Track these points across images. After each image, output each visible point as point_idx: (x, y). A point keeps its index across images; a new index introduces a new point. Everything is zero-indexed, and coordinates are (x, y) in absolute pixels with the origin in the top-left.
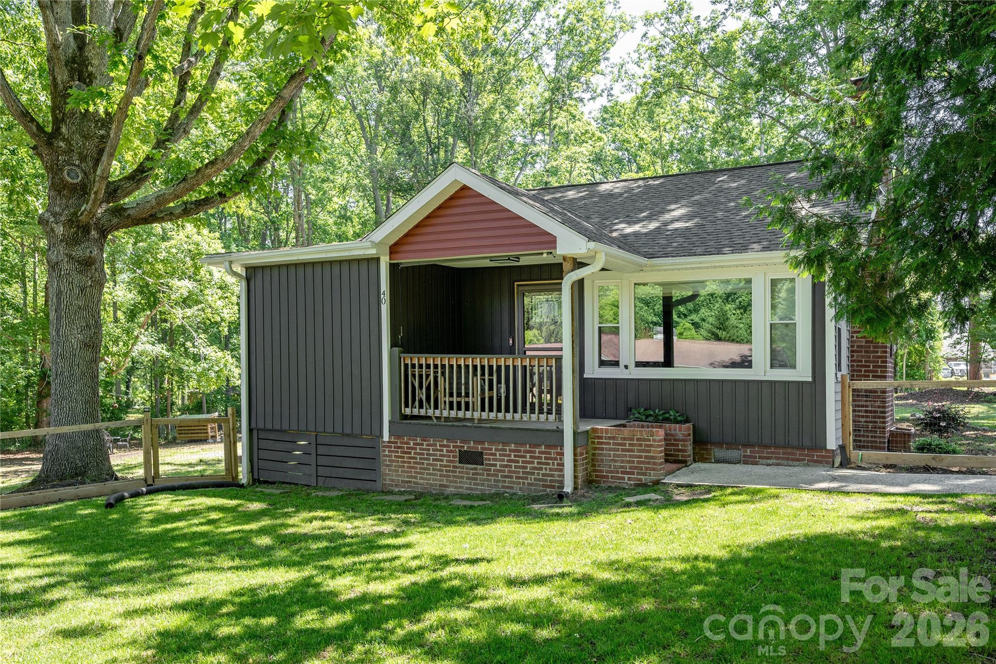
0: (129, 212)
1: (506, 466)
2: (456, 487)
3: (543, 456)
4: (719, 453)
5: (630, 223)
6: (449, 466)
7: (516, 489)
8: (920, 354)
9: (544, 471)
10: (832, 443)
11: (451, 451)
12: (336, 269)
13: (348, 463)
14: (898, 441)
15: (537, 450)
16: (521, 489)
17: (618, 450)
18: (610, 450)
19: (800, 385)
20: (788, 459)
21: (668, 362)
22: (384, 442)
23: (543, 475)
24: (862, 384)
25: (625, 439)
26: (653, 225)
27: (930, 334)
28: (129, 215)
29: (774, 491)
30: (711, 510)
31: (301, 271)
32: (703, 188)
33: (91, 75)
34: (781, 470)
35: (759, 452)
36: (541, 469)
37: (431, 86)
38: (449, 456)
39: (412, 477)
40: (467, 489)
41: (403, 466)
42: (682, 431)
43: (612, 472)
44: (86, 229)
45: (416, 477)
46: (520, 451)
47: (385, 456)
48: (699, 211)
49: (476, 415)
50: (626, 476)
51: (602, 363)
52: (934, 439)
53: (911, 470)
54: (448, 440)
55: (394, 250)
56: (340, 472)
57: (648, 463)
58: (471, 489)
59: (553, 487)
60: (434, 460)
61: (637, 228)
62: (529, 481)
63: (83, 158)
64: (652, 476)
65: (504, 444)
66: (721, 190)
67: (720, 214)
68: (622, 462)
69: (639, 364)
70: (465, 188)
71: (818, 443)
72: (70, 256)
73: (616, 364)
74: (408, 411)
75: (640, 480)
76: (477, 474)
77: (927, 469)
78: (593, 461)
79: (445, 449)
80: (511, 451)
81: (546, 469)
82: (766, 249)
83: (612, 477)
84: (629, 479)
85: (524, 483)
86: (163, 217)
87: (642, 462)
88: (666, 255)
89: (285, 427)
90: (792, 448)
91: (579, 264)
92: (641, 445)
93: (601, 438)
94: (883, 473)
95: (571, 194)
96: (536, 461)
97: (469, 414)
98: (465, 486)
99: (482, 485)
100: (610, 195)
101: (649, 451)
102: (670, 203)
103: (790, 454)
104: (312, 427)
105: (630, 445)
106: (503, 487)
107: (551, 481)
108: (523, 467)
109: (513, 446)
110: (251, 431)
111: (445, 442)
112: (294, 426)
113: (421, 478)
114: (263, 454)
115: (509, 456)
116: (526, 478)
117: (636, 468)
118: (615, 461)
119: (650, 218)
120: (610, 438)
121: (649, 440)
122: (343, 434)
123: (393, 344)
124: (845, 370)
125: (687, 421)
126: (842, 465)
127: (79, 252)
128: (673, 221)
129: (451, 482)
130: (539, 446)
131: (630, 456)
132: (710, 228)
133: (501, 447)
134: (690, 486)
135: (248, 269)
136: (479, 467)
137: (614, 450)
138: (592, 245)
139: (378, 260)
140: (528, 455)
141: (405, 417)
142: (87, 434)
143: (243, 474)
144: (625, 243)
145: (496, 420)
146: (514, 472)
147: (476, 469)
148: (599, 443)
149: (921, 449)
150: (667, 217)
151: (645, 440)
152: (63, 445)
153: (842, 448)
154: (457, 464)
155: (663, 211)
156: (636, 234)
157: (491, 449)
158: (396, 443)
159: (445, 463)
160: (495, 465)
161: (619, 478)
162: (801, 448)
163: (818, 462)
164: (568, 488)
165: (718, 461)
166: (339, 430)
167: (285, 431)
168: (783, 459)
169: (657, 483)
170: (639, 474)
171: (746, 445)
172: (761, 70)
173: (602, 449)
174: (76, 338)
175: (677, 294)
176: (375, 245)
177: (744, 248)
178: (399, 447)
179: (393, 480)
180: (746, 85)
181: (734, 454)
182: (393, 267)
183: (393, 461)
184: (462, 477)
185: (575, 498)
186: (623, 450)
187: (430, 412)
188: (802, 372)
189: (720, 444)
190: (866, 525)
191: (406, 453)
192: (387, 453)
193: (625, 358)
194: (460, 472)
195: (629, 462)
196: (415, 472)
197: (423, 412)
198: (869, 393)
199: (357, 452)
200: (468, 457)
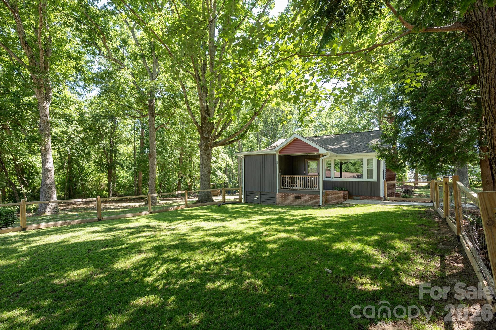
1: (306, 199)
2: (294, 204)
3: (315, 197)
4: (355, 197)
5: (333, 146)
6: (292, 199)
8: (401, 176)
10: (382, 195)
11: (293, 196)
12: (266, 156)
13: (268, 198)
14: (398, 195)
15: (313, 196)
17: (332, 196)
18: (330, 196)
19: (374, 182)
21: (341, 177)
22: (277, 194)
23: (315, 201)
24: (389, 182)
25: (333, 193)
26: (338, 146)
27: (404, 172)
29: (369, 205)
30: (356, 208)
31: (259, 156)
32: (349, 138)
33: (210, 114)
34: (370, 201)
35: (364, 197)
37: (273, 110)
41: (281, 199)
42: (346, 192)
43: (331, 201)
44: (209, 147)
45: (284, 202)
46: (309, 196)
47: (277, 197)
48: (349, 143)
49: (299, 188)
50: (334, 201)
51: (326, 177)
52: (406, 195)
53: (401, 201)
54: (292, 193)
55: (280, 152)
56: (266, 201)
57: (339, 199)
59: (318, 203)
60: (289, 198)
61: (334, 147)
63: (208, 132)
64: (340, 202)
66: (354, 138)
67: (354, 144)
68: (333, 198)
69: (335, 178)
70: (297, 139)
71: (379, 195)
72: (205, 153)
73: (330, 177)
74: (282, 187)
76: (299, 201)
77: (405, 201)
78: (326, 198)
79: (291, 195)
82: (367, 152)
85: (310, 203)
88: (343, 153)
89: (253, 190)
90: (372, 196)
91: (324, 155)
92: (337, 195)
94: (394, 202)
95: (316, 139)
96: (313, 198)
97: (297, 188)
98: (296, 203)
99: (300, 203)
100: (326, 139)
101: (339, 196)
102: (342, 141)
103: (372, 198)
104: (259, 190)
105: (335, 195)
106: (305, 204)
108: (310, 199)
109: (307, 195)
110: (245, 191)
112: (255, 190)
113: (286, 202)
114: (247, 197)
115: (307, 197)
118: (331, 198)
119: (337, 144)
120: (330, 193)
121: (339, 194)
122: (267, 192)
123: (279, 173)
124: (385, 179)
125: (347, 190)
126: (384, 200)
127: (207, 152)
128: (343, 145)
129: (293, 202)
132: (352, 147)
133: (305, 195)
134: (349, 204)
135: (244, 156)
136: (300, 199)
138: (328, 151)
139: (276, 154)
140: (311, 197)
141: (282, 188)
142: (208, 192)
143: (243, 201)
144: (332, 150)
145: (304, 189)
146: (308, 200)
148: (328, 194)
149: (403, 197)
150: (341, 144)
152: (203, 194)
153: (384, 196)
154: (294, 199)
155: (340, 143)
156: (334, 148)
157: (302, 196)
160: (303, 199)
162: (374, 196)
163: (379, 200)
164: (321, 204)
165: (354, 199)
166: (266, 191)
167: (253, 192)
168: (370, 199)
169: (341, 203)
170: (337, 201)
171: (361, 196)
172: (360, 106)
173: (328, 196)
174: (206, 171)
175: (343, 162)
176: (276, 151)
177: (361, 152)
178: (280, 195)
179: (279, 202)
180: (357, 110)
181: (358, 198)
182: (279, 156)
183: (279, 198)
185: (323, 206)
187: (288, 188)
188: (375, 179)
189: (355, 195)
190: (392, 210)
191: (282, 196)
193: (332, 176)
195: (335, 198)
196: (284, 200)
197: (286, 187)
198: (391, 184)
199: (270, 196)
200: (297, 197)
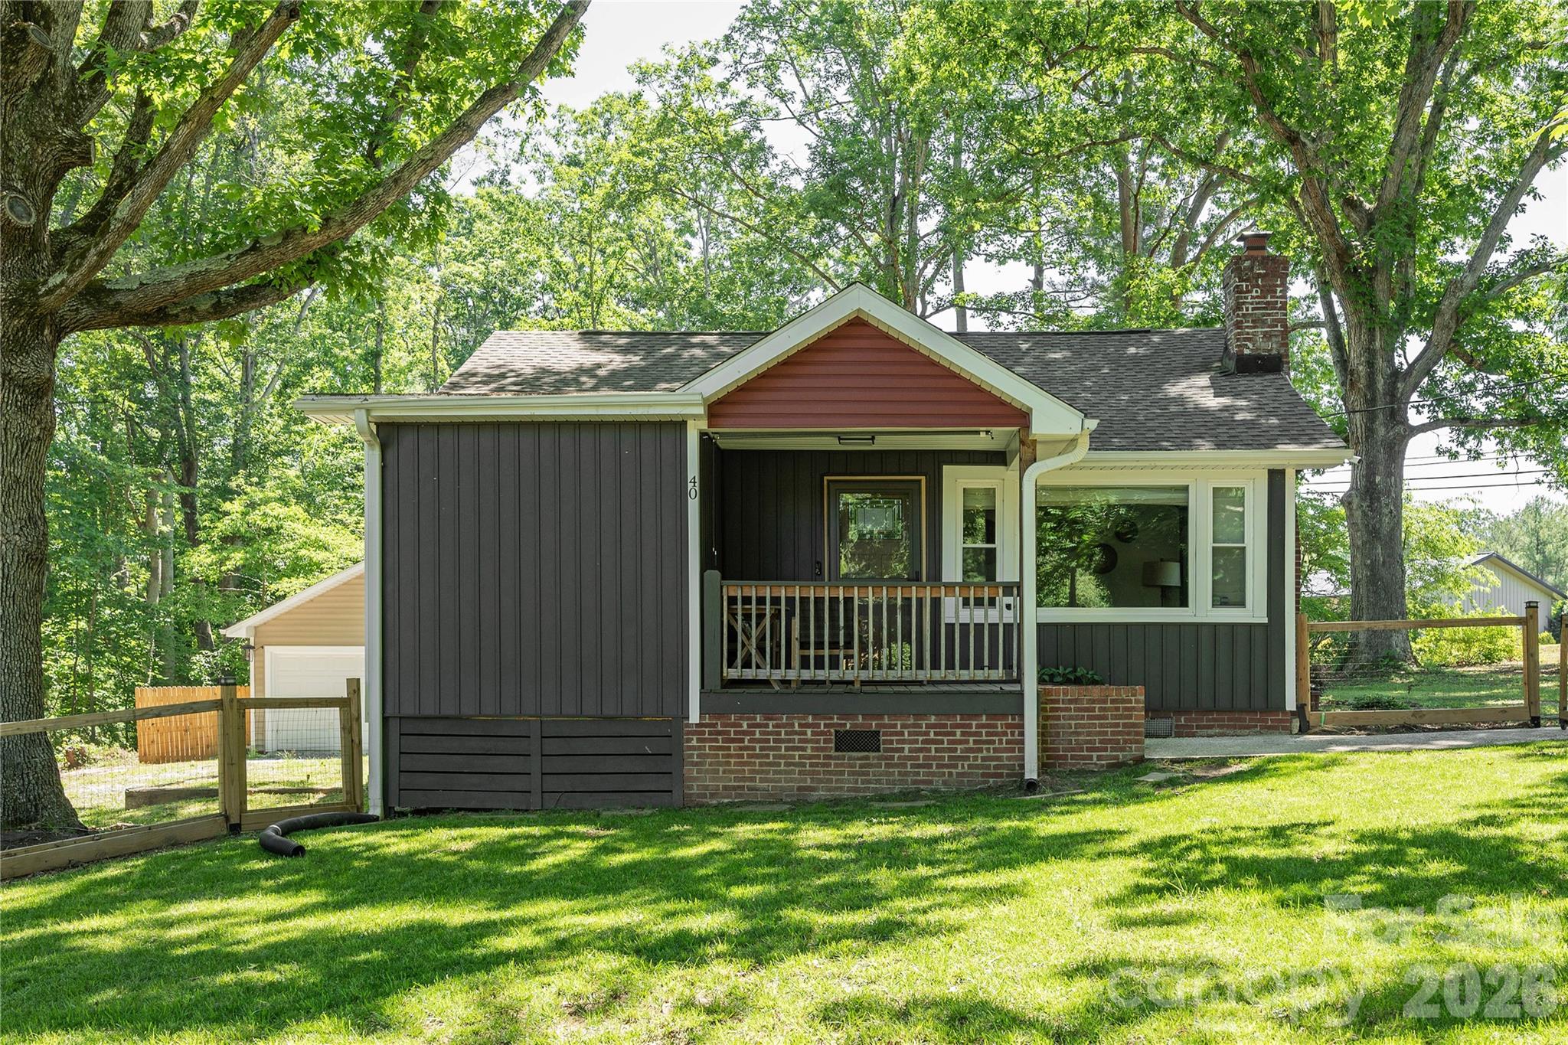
0: (119, 297)
1: (921, 750)
2: (829, 790)
3: (984, 731)
6: (818, 757)
7: (938, 783)
9: (985, 753)
10: (1291, 705)
11: (822, 733)
13: (610, 765)
15: (974, 723)
16: (945, 783)
17: (1082, 717)
18: (1071, 718)
19: (1251, 628)
20: (1235, 727)
22: (689, 725)
23: (984, 759)
25: (1093, 701)
28: (118, 303)
35: (1196, 720)
36: (980, 750)
38: (818, 741)
39: (744, 779)
40: (850, 790)
41: (728, 764)
43: (1073, 749)
45: (753, 779)
46: (945, 726)
47: (694, 748)
49: (864, 675)
50: (1095, 754)
54: (815, 716)
55: (717, 409)
56: (594, 782)
57: (1129, 733)
58: (856, 790)
59: (1000, 775)
60: (787, 749)
62: (960, 769)
65: (918, 716)
68: (1089, 734)
71: (1275, 704)
74: (733, 674)
75: (1117, 757)
76: (870, 766)
79: (809, 731)
80: (928, 726)
81: (988, 750)
83: (1072, 757)
84: (1099, 758)
85: (950, 774)
86: (177, 316)
87: (1119, 733)
89: (468, 710)
90: (1241, 711)
92: (1117, 709)
93: (1057, 701)
96: (971, 739)
97: (849, 675)
98: (846, 786)
99: (878, 782)
101: (1130, 717)
103: (1239, 720)
104: (530, 707)
105: (1101, 709)
106: (915, 782)
107: (996, 767)
108: (950, 750)
109: (933, 719)
110: (385, 720)
111: (810, 719)
112: (488, 708)
113: (762, 780)
114: (413, 762)
115: (927, 734)
116: (956, 766)
117: (1110, 741)
118: (1078, 734)
120: (1071, 701)
121: (1130, 702)
122: (601, 717)
123: (707, 566)
126: (1301, 731)
129: (820, 781)
130: (977, 716)
131: (1101, 725)
133: (912, 721)
135: (381, 425)
136: (872, 754)
137: (1077, 718)
138: (1086, 425)
139: (686, 426)
140: (958, 732)
141: (730, 683)
145: (901, 682)
146: (934, 758)
147: (867, 758)
148: (1053, 710)
151: (1124, 701)
153: (1301, 709)
154: (833, 753)
157: (895, 726)
158: (715, 725)
159: (809, 752)
160: (902, 750)
161: (1084, 758)
162: (1251, 710)
163: (1272, 729)
164: (1031, 773)
166: (590, 710)
167: (468, 719)
168: (1228, 727)
170: (1113, 749)
171: (1179, 712)
173: (1058, 718)
176: (703, 400)
177: (1188, 444)
178: (719, 733)
179: (706, 787)
181: (1162, 724)
182: (705, 440)
183: (707, 756)
184: (842, 773)
186: (1090, 718)
187: (765, 674)
188: (1254, 611)
191: (733, 741)
192: (694, 743)
194: (836, 765)
195: (1099, 733)
196: (752, 771)
197: (749, 674)
199: (630, 746)
200: (847, 742)
